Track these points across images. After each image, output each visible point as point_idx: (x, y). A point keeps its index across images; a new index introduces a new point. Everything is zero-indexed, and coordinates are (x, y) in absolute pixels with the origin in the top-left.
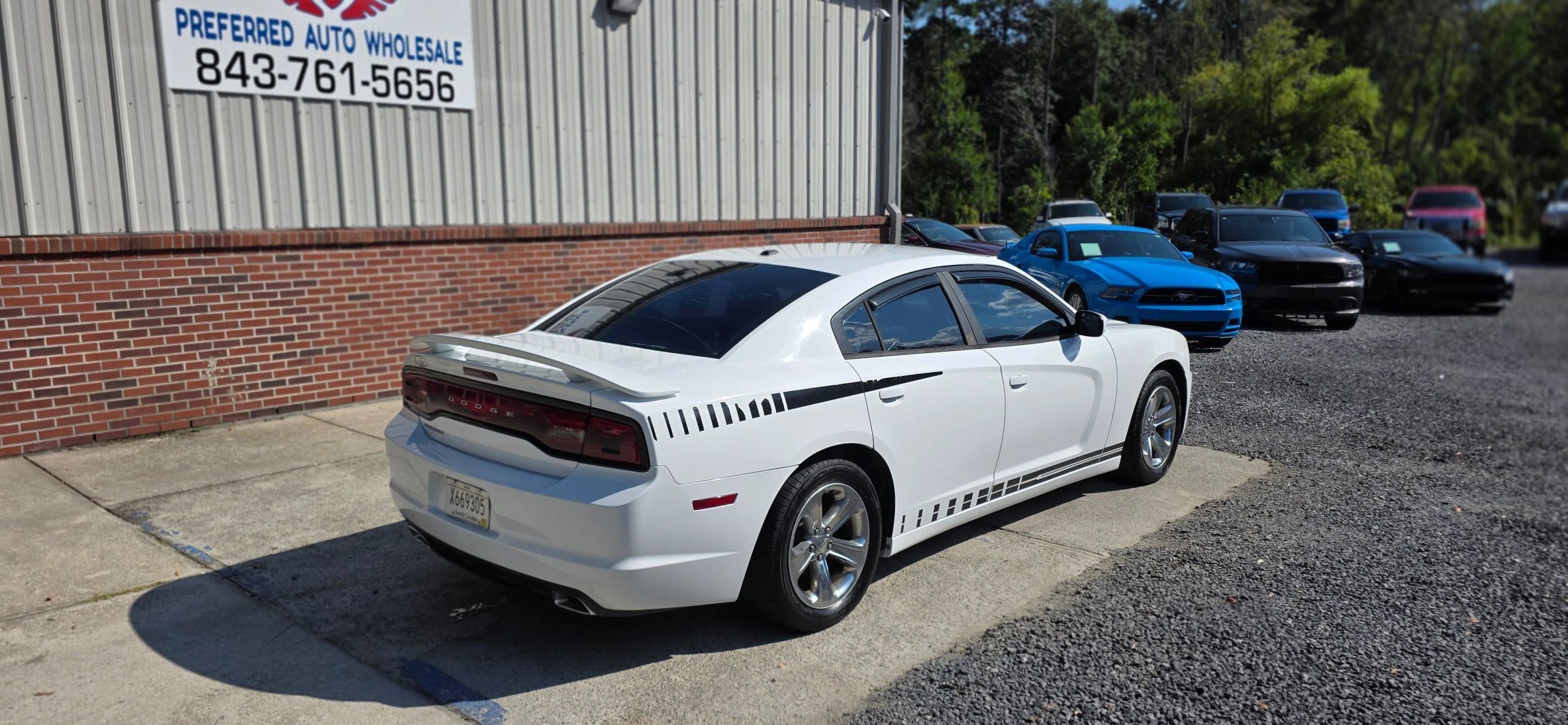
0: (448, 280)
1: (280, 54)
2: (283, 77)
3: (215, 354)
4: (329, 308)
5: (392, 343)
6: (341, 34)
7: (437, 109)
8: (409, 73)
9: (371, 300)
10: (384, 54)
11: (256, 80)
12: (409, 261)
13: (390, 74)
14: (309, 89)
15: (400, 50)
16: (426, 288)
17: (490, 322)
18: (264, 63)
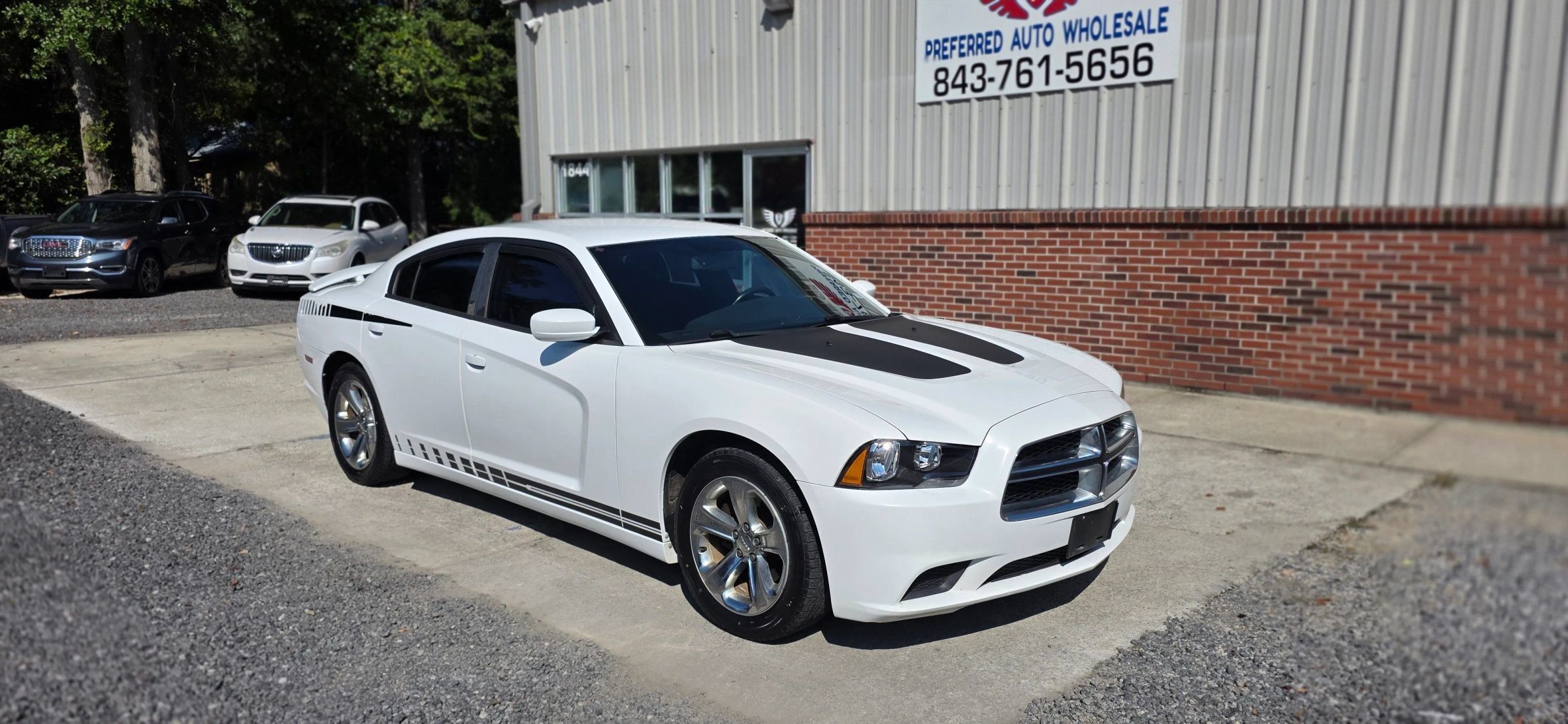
0: (1115, 265)
1: (990, 60)
2: (991, 80)
3: (919, 305)
4: (1000, 280)
5: (1052, 321)
6: (1041, 30)
7: (1132, 85)
8: (1102, 52)
9: (1037, 278)
10: (1080, 40)
11: (972, 86)
12: (1077, 243)
13: (1083, 59)
14: (1011, 87)
15: (1096, 32)
16: (1092, 272)
17: (1161, 318)
18: (979, 71)
